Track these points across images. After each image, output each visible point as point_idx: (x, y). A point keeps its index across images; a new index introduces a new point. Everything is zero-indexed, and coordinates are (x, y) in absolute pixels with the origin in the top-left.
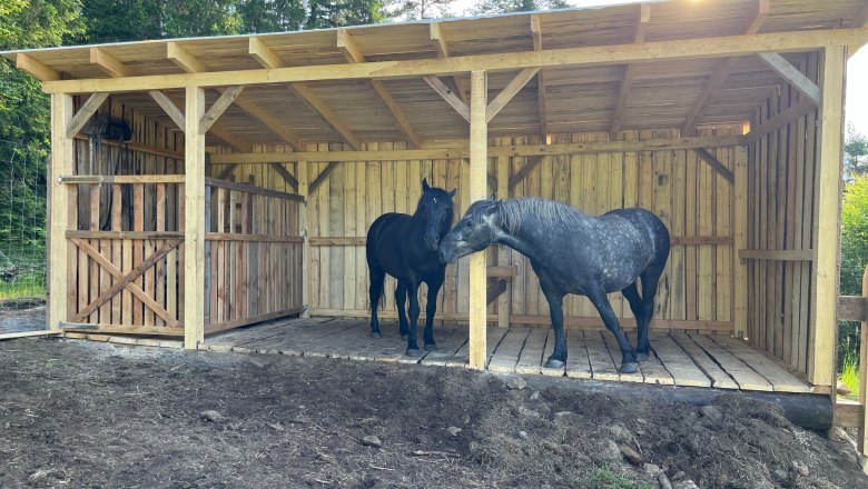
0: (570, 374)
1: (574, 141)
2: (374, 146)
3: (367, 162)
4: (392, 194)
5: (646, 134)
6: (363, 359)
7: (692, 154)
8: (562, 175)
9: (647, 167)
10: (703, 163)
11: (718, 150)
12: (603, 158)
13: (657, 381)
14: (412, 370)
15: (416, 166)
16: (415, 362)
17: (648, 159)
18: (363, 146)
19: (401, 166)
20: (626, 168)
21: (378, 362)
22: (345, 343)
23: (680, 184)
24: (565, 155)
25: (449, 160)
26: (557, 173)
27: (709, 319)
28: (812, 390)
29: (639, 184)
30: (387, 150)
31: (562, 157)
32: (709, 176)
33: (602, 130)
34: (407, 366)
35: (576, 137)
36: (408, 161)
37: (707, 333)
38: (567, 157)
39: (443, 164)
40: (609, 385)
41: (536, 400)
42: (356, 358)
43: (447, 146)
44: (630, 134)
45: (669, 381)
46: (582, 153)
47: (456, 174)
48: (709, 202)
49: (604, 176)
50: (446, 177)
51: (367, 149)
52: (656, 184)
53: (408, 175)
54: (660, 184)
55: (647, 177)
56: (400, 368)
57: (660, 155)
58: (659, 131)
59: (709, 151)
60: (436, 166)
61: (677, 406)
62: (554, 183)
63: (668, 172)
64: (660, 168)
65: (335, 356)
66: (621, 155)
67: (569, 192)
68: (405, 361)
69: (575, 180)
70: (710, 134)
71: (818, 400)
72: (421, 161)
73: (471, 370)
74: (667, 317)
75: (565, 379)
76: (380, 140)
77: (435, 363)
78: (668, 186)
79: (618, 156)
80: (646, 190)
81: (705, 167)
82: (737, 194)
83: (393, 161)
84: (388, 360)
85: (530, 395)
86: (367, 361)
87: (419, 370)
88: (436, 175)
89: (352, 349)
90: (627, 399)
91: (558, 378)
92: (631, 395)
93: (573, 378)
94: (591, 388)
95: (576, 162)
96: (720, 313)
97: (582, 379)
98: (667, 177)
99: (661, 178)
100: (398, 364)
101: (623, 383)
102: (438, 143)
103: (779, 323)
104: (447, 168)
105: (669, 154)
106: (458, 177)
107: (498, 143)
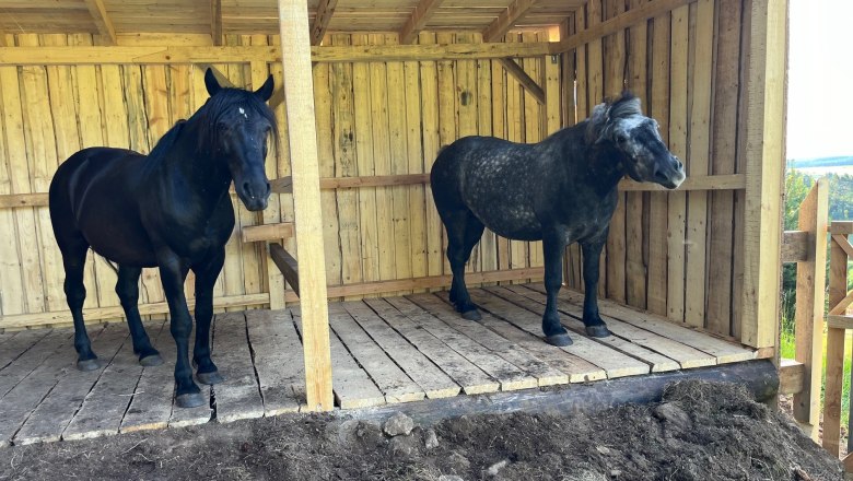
0: (469, 390)
1: (355, 41)
2: (31, 39)
3: (19, 67)
4: (74, 121)
5: (445, 36)
6: (94, 434)
7: (497, 65)
8: (342, 92)
9: (448, 82)
10: (510, 77)
11: (525, 61)
12: (394, 67)
13: (586, 377)
14: (202, 438)
15: (112, 76)
16: (206, 420)
17: (448, 70)
18: (10, 38)
19: (85, 75)
20: (423, 82)
21: (128, 435)
22: (34, 397)
23: (486, 104)
24: (344, 62)
25: (169, 65)
26: (335, 88)
27: (522, 266)
28: (755, 355)
29: (439, 104)
30: (54, 45)
31: (341, 66)
32: (517, 93)
33: (392, 30)
34: (189, 432)
35: (356, 37)
36: (98, 66)
37: (521, 282)
38: (348, 66)
39: (160, 72)
40: (526, 397)
41: (438, 449)
42: (77, 437)
43: (165, 42)
44: (426, 36)
45: (601, 375)
46: (368, 61)
47: (184, 90)
48: (518, 126)
49: (397, 93)
50: (167, 92)
51: (16, 44)
52: (459, 104)
53: (100, 89)
54: (464, 103)
55: (449, 95)
56: (178, 439)
57: (462, 65)
58: (460, 34)
59: (516, 61)
60: (148, 73)
61: (622, 410)
62: (332, 102)
63: (471, 88)
64: (462, 82)
65: (28, 442)
66: (416, 64)
67: (353, 115)
68: (184, 423)
69: (361, 98)
70: (516, 39)
71: (761, 366)
72: (121, 66)
73: (313, 416)
74: (479, 270)
75: (464, 401)
76: (41, 29)
77: (245, 416)
78: (473, 106)
79: (412, 66)
80: (448, 113)
81: (513, 82)
82: (549, 115)
83: (69, 65)
84: (149, 427)
85: (424, 441)
86: (103, 438)
87: (219, 434)
88: (149, 90)
89: (56, 410)
90: (556, 413)
91: (453, 399)
92: (560, 406)
93: (474, 396)
94: (505, 407)
95: (360, 72)
96: (533, 258)
97: (487, 395)
98: (471, 95)
99: (464, 96)
100: (170, 432)
101: (542, 389)
102: (148, 38)
103: (636, 267)
104: (168, 79)
105: (472, 64)
106: (187, 92)
107: (246, 41)
